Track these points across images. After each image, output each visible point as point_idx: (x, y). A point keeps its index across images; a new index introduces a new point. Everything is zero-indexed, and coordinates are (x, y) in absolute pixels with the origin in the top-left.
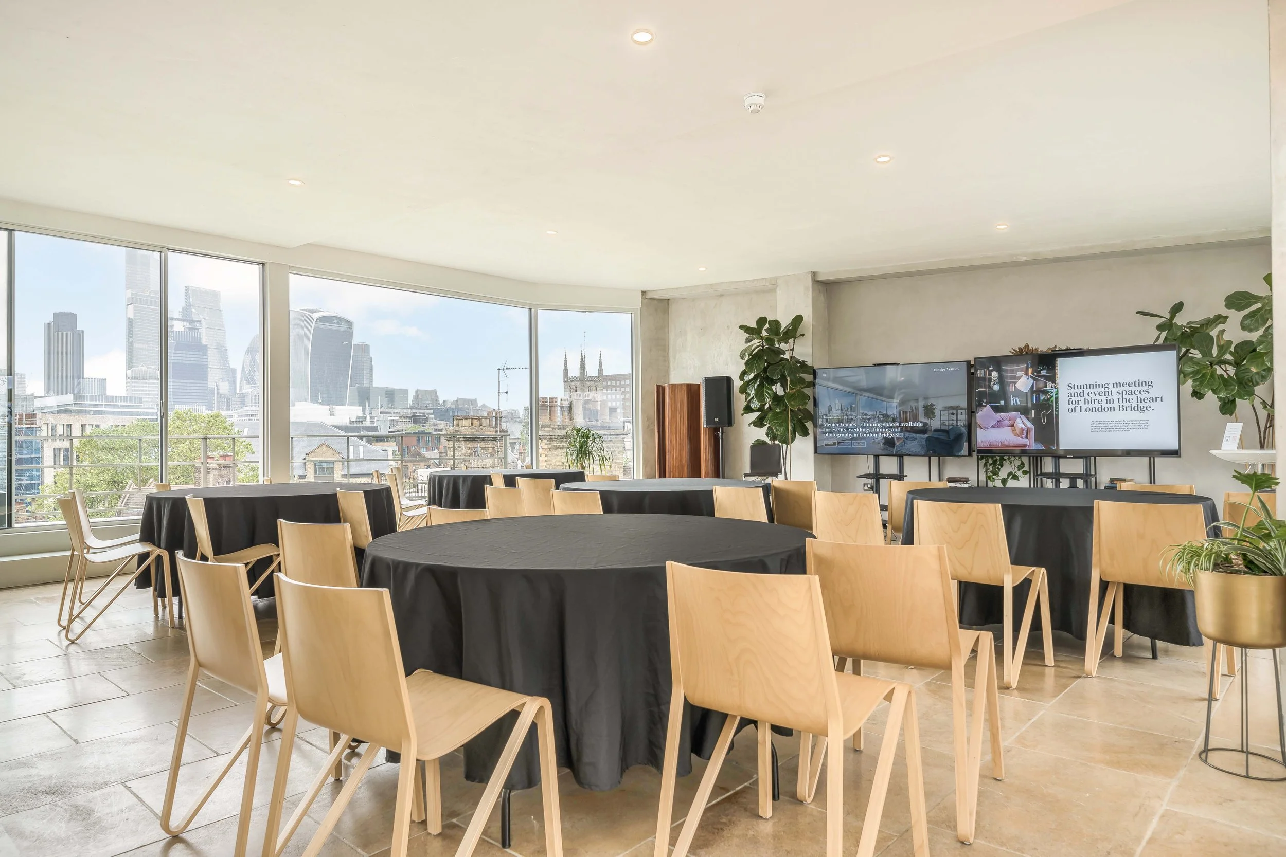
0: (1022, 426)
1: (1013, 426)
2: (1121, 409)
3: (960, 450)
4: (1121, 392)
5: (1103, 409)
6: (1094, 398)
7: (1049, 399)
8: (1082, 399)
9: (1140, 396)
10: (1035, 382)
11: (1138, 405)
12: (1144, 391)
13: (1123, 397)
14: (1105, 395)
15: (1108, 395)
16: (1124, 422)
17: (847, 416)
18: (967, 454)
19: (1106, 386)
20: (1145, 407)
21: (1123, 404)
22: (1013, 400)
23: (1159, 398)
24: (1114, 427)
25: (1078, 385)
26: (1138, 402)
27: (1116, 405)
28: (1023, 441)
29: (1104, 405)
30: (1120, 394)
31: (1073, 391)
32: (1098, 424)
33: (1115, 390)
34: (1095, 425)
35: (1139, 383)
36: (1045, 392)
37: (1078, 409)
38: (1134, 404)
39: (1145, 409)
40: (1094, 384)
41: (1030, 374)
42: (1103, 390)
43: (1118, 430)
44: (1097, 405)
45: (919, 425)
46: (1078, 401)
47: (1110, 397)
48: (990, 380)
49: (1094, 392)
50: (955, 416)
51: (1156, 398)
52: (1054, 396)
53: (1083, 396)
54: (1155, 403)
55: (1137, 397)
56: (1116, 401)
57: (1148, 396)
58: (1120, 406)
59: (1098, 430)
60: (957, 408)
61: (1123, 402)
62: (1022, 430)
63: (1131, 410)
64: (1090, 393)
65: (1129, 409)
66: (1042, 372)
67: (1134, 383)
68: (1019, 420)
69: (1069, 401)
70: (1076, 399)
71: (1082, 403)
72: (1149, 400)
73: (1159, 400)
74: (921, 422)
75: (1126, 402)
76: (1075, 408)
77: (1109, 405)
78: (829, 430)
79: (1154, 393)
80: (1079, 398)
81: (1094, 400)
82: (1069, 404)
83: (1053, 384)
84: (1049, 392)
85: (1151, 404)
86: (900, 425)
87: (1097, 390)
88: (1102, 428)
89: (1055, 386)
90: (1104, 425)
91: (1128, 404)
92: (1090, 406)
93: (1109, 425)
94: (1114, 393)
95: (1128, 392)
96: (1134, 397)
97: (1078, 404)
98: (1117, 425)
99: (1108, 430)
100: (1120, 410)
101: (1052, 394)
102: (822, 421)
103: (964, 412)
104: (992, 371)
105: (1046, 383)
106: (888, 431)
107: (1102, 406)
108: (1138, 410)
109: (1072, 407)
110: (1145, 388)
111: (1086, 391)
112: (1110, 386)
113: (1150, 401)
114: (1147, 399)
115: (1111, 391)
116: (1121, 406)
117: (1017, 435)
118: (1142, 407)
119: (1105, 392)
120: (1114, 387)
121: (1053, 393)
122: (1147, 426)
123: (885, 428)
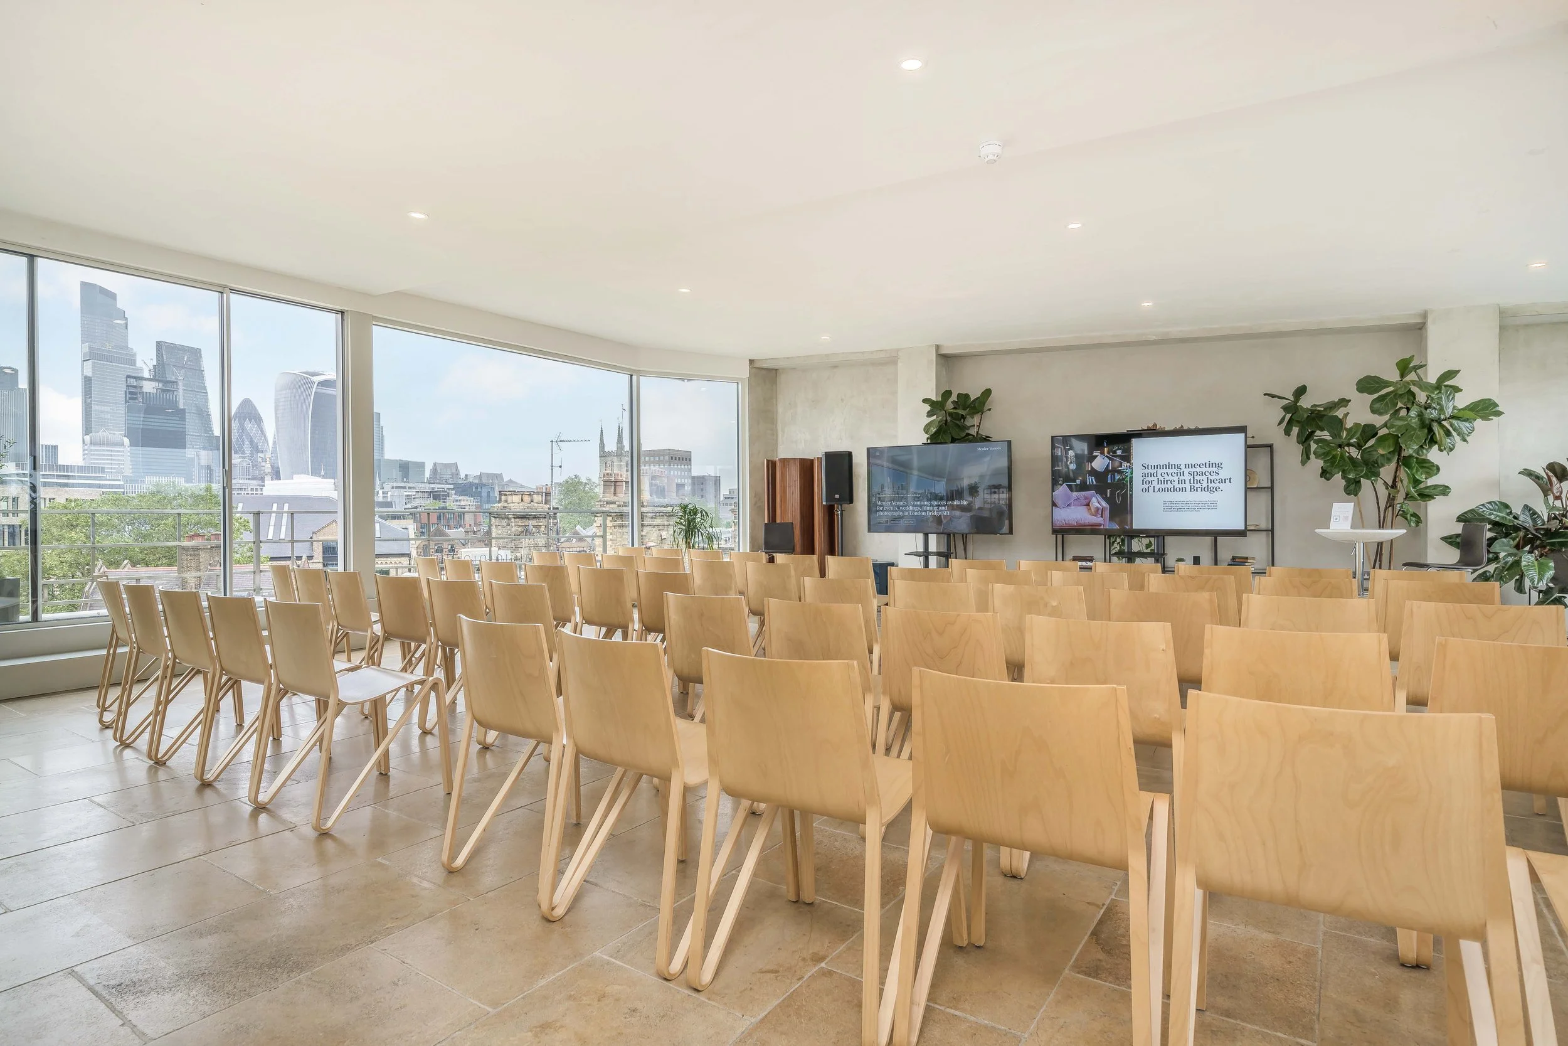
0: (1097, 505)
1: (1088, 505)
4: (1192, 473)
5: (1175, 490)
6: (1167, 478)
7: (1123, 479)
9: (1210, 477)
13: (1194, 478)
19: (1178, 467)
24: (1185, 508)
27: (1187, 485)
28: (1098, 520)
29: (1177, 486)
31: (1147, 471)
33: (1187, 471)
34: (1167, 505)
36: (1119, 472)
37: (1151, 489)
41: (1106, 454)
44: (1170, 486)
45: (965, 503)
47: (1182, 478)
56: (1187, 482)
57: (1218, 477)
61: (1194, 483)
62: (1097, 509)
65: (1199, 490)
66: (1118, 451)
68: (1094, 499)
69: (1143, 481)
70: (1150, 479)
71: (1155, 483)
73: (1227, 481)
77: (1181, 486)
79: (1223, 474)
80: (1153, 478)
83: (1128, 464)
84: (1123, 472)
87: (1170, 471)
91: (1199, 485)
92: (1163, 486)
94: (1186, 474)
96: (1204, 478)
99: (1179, 510)
109: (1146, 486)
110: (1214, 469)
112: (1183, 467)
116: (1192, 487)
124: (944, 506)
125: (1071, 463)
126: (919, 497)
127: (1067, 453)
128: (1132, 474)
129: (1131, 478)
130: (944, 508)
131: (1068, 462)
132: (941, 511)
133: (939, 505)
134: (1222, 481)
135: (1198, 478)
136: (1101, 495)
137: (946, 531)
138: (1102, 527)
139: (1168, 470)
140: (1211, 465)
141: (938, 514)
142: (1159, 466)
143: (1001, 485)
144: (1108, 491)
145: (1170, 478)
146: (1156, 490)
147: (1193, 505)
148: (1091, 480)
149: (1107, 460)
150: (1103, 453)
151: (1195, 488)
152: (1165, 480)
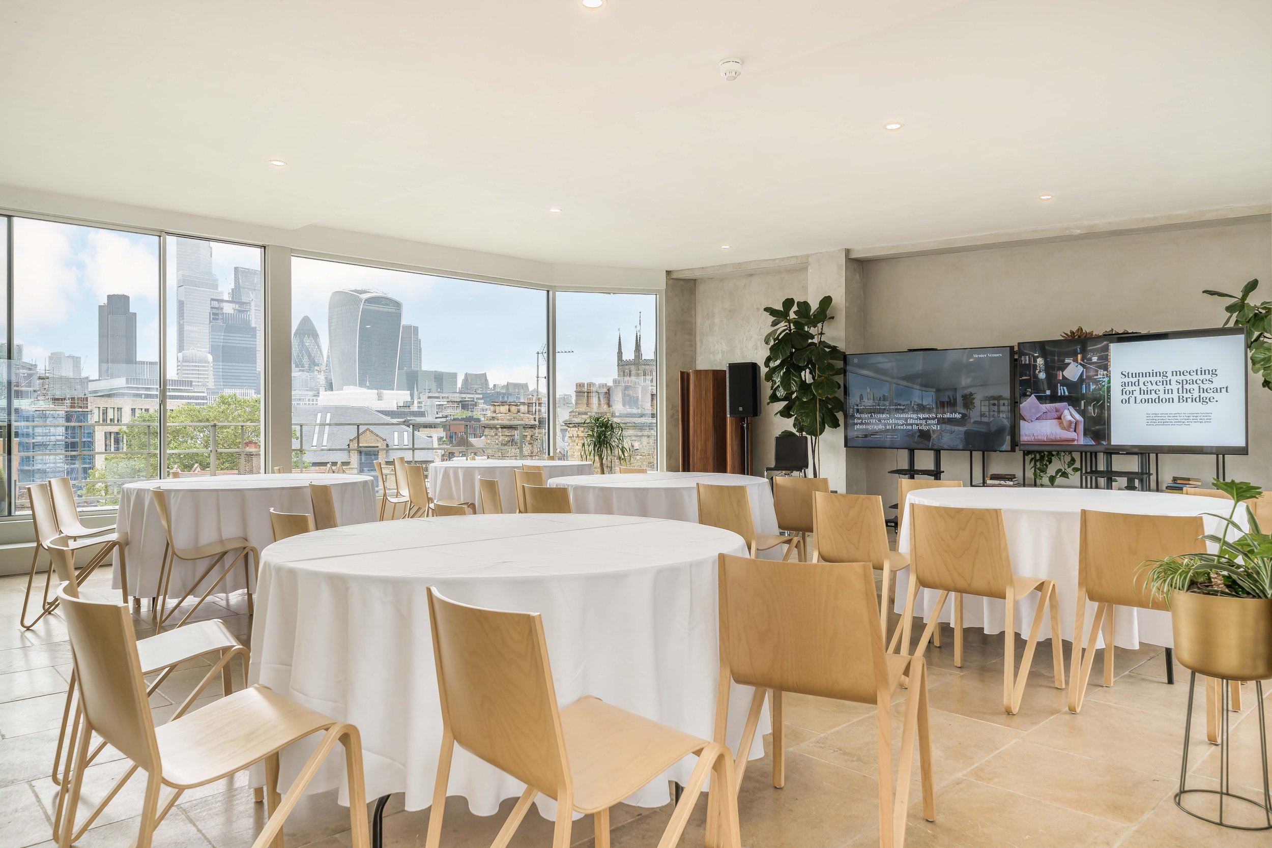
0: (1069, 418)
1: (1059, 418)
2: (1181, 401)
3: (1002, 445)
4: (1181, 382)
5: (1160, 400)
6: (1150, 387)
7: (1100, 389)
8: (1137, 388)
9: (1202, 386)
10: (1085, 370)
11: (1200, 396)
12: (1206, 380)
13: (1183, 387)
14: (1163, 385)
15: (1167, 384)
16: (1184, 415)
17: (879, 405)
18: (1009, 449)
19: (1164, 374)
20: (1208, 398)
21: (1183, 395)
22: (1061, 389)
23: (1224, 388)
24: (1173, 421)
25: (1132, 374)
26: (1200, 392)
27: (1175, 396)
28: (1071, 435)
29: (1162, 396)
30: (1180, 383)
31: (1126, 380)
32: (1155, 417)
33: (1174, 379)
34: (1151, 418)
35: (1201, 371)
36: (1096, 382)
37: (1132, 400)
38: (1196, 394)
39: (1207, 400)
40: (1151, 372)
41: (1079, 361)
42: (1160, 379)
43: (1177, 423)
44: (1154, 396)
45: (958, 416)
46: (1133, 391)
47: (1168, 387)
48: (1035, 367)
49: (1151, 381)
50: (996, 407)
51: (1221, 388)
52: (1106, 386)
53: (1139, 385)
54: (1219, 393)
55: (1199, 387)
56: (1175, 391)
57: (1212, 386)
58: (1179, 396)
59: (1154, 424)
60: (999, 398)
61: (1183, 393)
62: (1070, 422)
63: (1192, 401)
64: (1146, 382)
65: (1189, 400)
66: (1093, 358)
67: (1195, 372)
68: (1066, 412)
69: (1122, 390)
70: (1130, 388)
71: (1137, 393)
72: (1212, 390)
73: (1224, 390)
74: (959, 413)
75: (1187, 393)
76: (1129, 399)
77: (1167, 396)
78: (860, 421)
79: (1218, 382)
80: (1134, 388)
81: (1151, 390)
82: (1122, 394)
83: (1105, 372)
84: (1100, 381)
85: (1215, 395)
86: (936, 416)
87: (1154, 379)
88: (1159, 421)
89: (1107, 375)
90: (1162, 418)
91: (1189, 395)
92: (1146, 397)
93: (1167, 418)
94: (1173, 382)
95: (1189, 382)
96: (1196, 387)
97: (1133, 394)
98: (1175, 418)
99: (1165, 423)
100: (1179, 402)
101: (1103, 384)
102: (853, 411)
103: (1006, 402)
104: (1038, 357)
105: (1097, 371)
106: (923, 422)
107: (1159, 397)
108: (1200, 401)
109: (1126, 397)
110: (1208, 377)
111: (1142, 380)
112: (1169, 374)
113: (1213, 392)
114: (1211, 389)
115: (1170, 380)
116: (1181, 397)
117: (1064, 428)
118: (1204, 399)
119: (1163, 381)
120: (1173, 375)
121: (1104, 382)
122: (1210, 419)
123: (920, 419)
124: (934, 419)
125: (1040, 372)
126: (903, 410)
127: (1035, 361)
128: (1109, 382)
129: (1109, 389)
130: (933, 422)
131: (1037, 371)
132: (929, 425)
133: (927, 418)
134: (1218, 390)
135: (1187, 387)
136: (1074, 406)
137: (935, 447)
138: (1076, 443)
139: (1151, 379)
140: (1204, 372)
141: (925, 428)
142: (1141, 374)
143: (1001, 396)
144: (1083, 402)
145: (1155, 387)
146: (1138, 400)
147: (1182, 418)
148: (1062, 391)
149: (1081, 369)
150: (1076, 361)
151: (1185, 399)
152: (1149, 389)
